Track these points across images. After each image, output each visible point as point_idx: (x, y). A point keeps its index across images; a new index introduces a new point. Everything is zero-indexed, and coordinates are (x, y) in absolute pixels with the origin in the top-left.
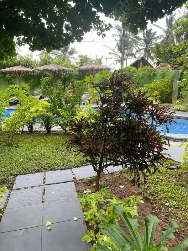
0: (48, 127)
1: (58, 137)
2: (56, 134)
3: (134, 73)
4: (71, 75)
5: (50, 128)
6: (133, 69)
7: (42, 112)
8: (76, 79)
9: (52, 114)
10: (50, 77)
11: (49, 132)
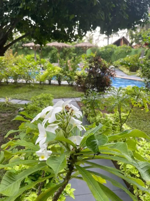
0: (59, 82)
1: (65, 87)
2: (65, 85)
3: (115, 50)
4: (70, 49)
5: (61, 82)
6: (115, 46)
7: (57, 72)
8: (73, 52)
9: (62, 74)
10: (56, 51)
11: (60, 84)
